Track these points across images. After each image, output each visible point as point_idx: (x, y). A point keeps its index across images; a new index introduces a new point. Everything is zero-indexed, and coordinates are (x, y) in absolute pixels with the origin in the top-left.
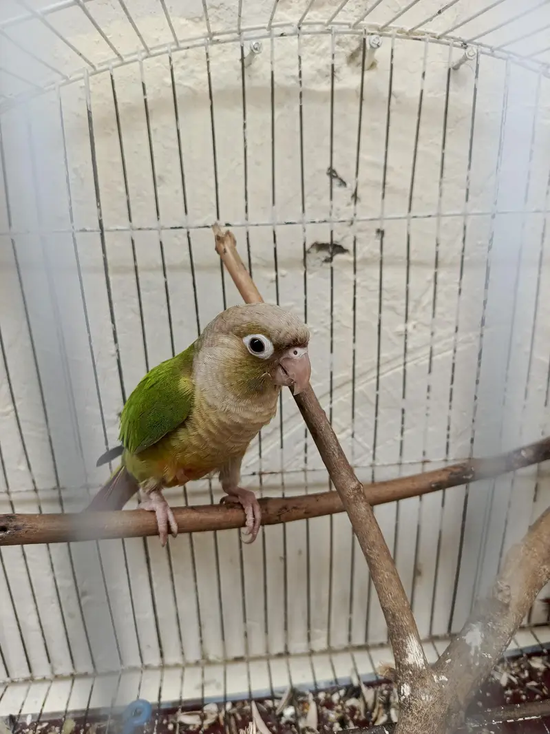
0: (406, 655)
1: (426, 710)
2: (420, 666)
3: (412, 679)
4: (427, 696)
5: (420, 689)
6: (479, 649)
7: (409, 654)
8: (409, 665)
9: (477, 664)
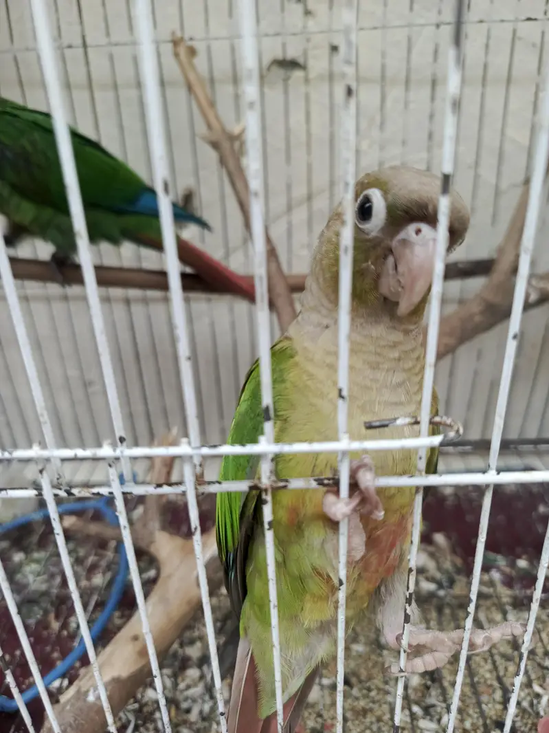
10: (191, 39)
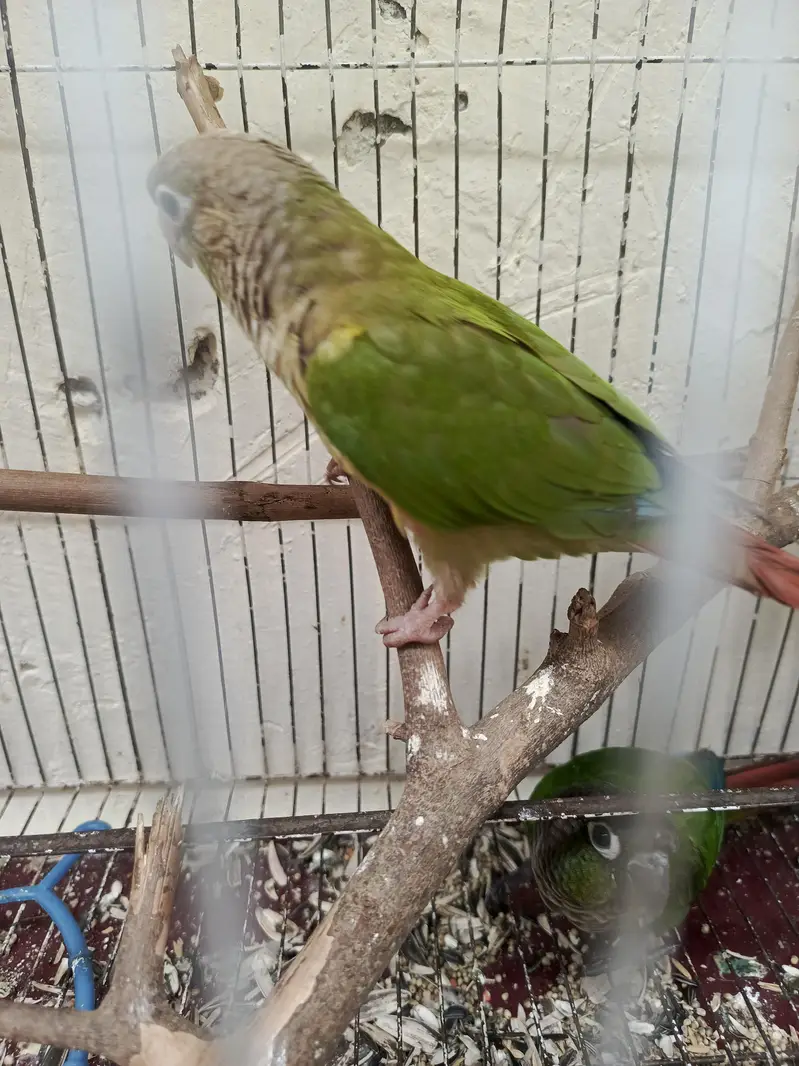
0: (418, 692)
1: (441, 772)
2: (440, 710)
3: (423, 728)
4: (445, 754)
5: (436, 743)
6: (544, 700)
7: (423, 691)
8: (421, 706)
9: (537, 721)
10: (210, 67)
